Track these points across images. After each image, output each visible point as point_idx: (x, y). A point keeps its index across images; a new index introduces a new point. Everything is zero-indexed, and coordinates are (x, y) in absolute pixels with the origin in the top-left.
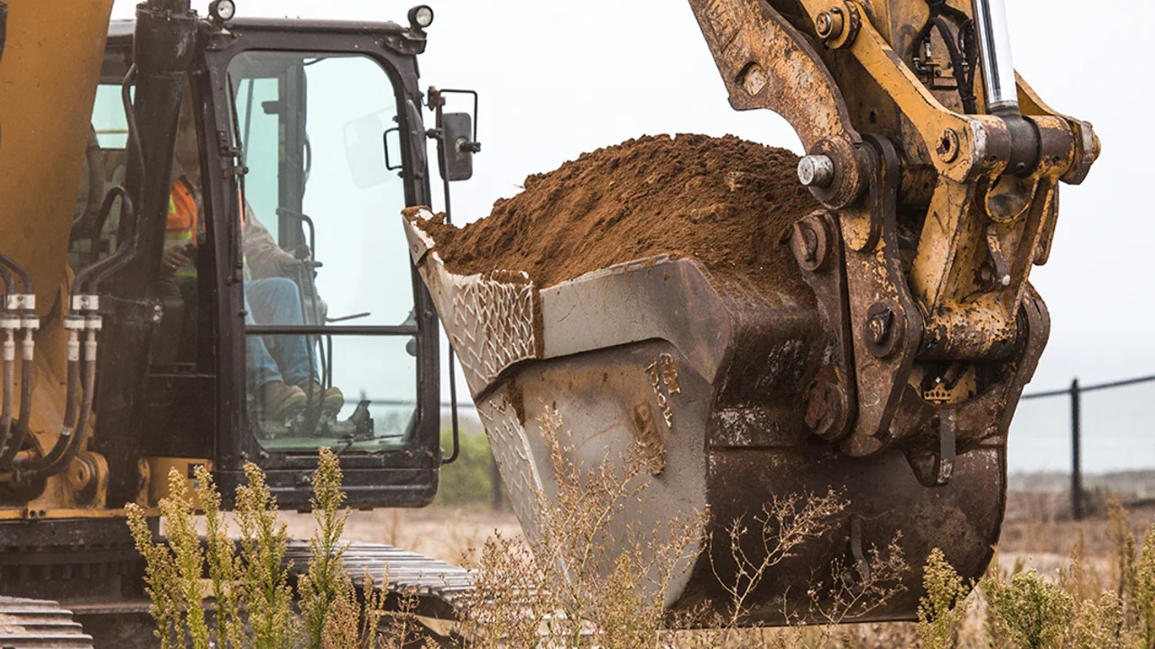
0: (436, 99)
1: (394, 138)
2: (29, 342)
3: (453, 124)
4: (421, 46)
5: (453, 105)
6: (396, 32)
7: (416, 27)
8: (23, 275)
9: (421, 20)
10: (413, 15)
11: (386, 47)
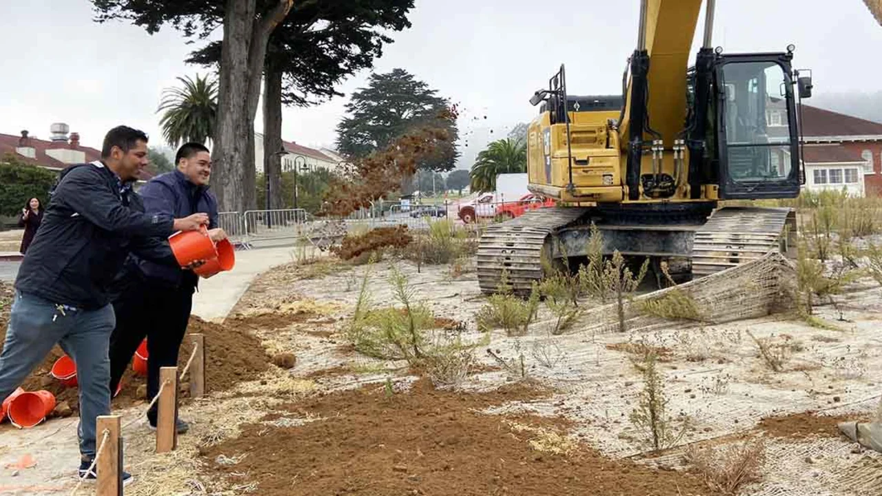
0: (797, 73)
1: (783, 86)
2: (661, 153)
3: (804, 82)
4: (791, 57)
5: (802, 75)
6: (783, 54)
7: (790, 52)
8: (659, 135)
9: (791, 49)
10: (788, 49)
11: (779, 59)
